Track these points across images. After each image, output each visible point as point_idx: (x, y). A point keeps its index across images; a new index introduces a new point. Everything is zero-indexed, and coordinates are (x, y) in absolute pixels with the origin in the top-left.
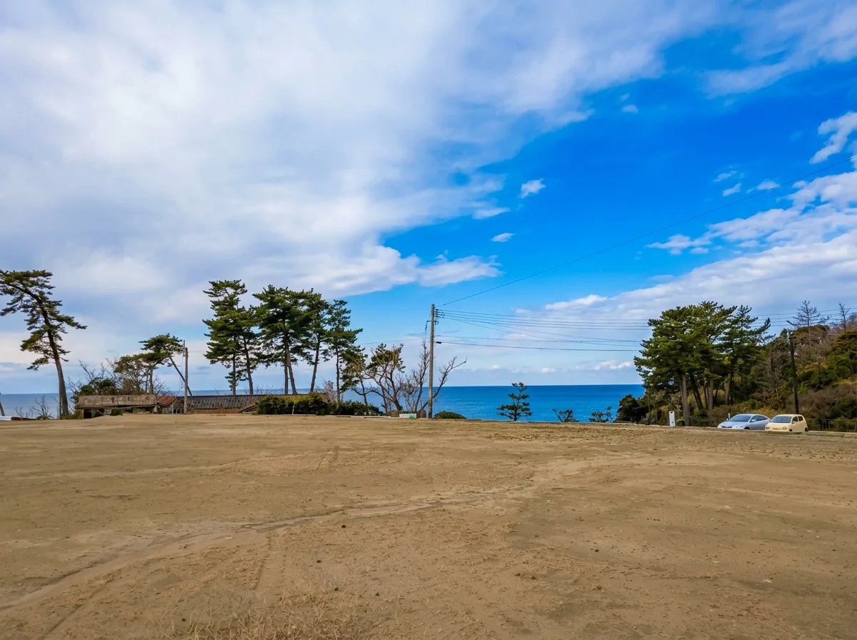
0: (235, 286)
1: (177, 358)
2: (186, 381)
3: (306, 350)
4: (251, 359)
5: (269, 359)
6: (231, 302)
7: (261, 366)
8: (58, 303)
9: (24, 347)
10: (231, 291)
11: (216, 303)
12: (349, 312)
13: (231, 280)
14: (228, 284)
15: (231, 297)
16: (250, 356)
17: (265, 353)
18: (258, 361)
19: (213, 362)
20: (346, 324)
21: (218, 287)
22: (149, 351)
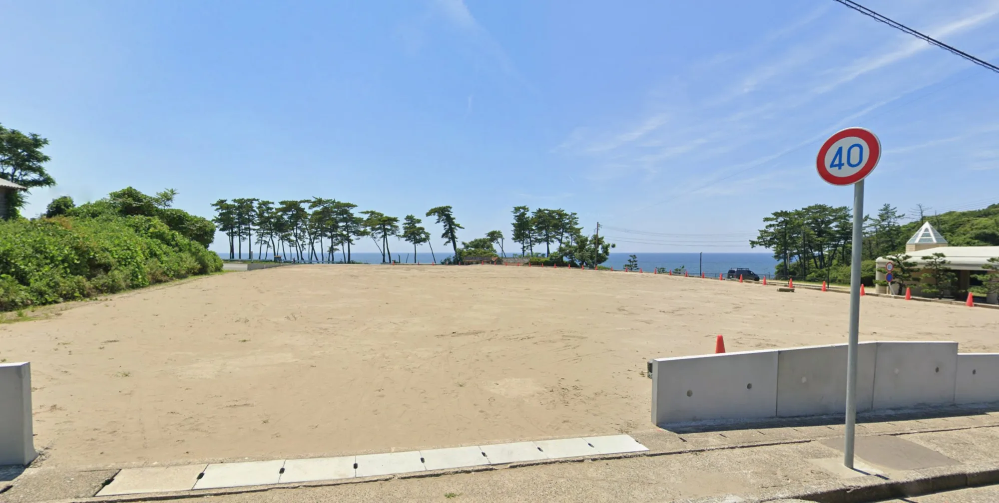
0: (524, 208)
1: (500, 240)
2: (502, 248)
3: (557, 237)
4: (533, 241)
5: (539, 241)
6: (524, 214)
7: (537, 244)
8: (454, 219)
9: (443, 236)
10: (522, 211)
11: (516, 216)
12: (578, 218)
13: (522, 205)
14: (520, 208)
15: (523, 213)
16: (532, 239)
17: (539, 238)
18: (536, 241)
19: (515, 242)
20: (576, 224)
21: (517, 209)
22: (489, 237)
